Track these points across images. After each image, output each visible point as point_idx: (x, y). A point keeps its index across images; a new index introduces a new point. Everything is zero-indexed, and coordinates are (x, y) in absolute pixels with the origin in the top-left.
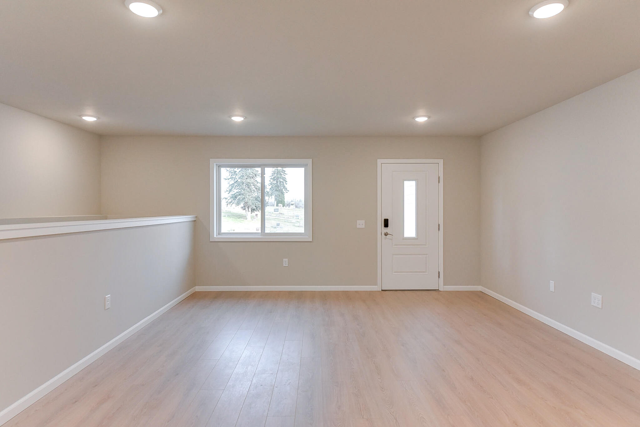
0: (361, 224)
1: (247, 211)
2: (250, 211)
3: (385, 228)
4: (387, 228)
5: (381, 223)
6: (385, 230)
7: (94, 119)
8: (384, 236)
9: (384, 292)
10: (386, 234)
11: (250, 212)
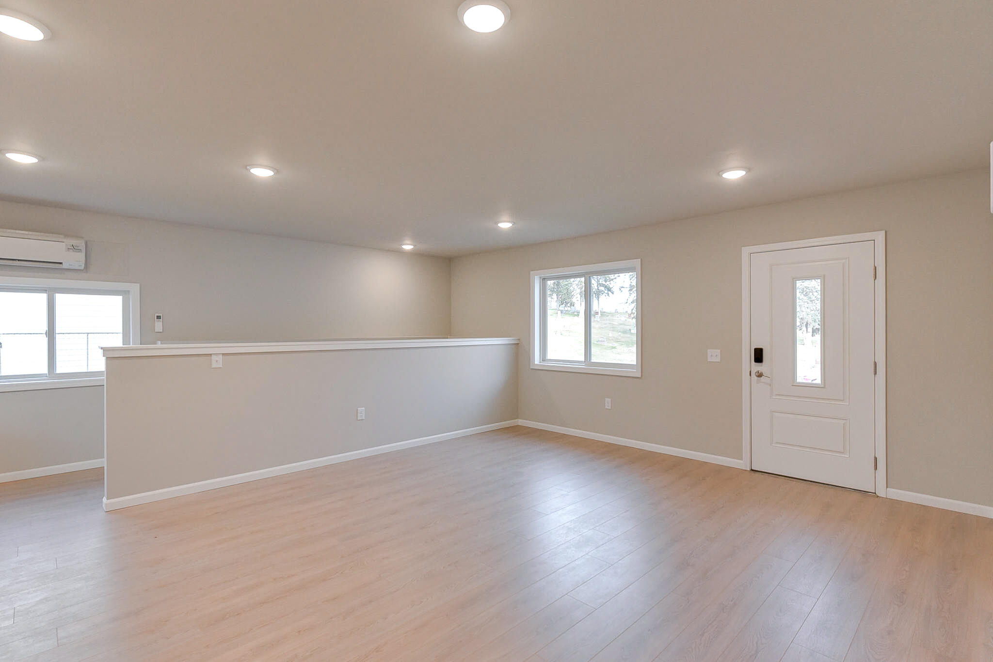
0: (714, 355)
1: (805, 331)
2: (809, 332)
3: (756, 363)
4: (760, 364)
5: (748, 355)
6: (757, 367)
7: (412, 247)
8: (756, 378)
9: (753, 474)
10: (760, 375)
11: (811, 333)
